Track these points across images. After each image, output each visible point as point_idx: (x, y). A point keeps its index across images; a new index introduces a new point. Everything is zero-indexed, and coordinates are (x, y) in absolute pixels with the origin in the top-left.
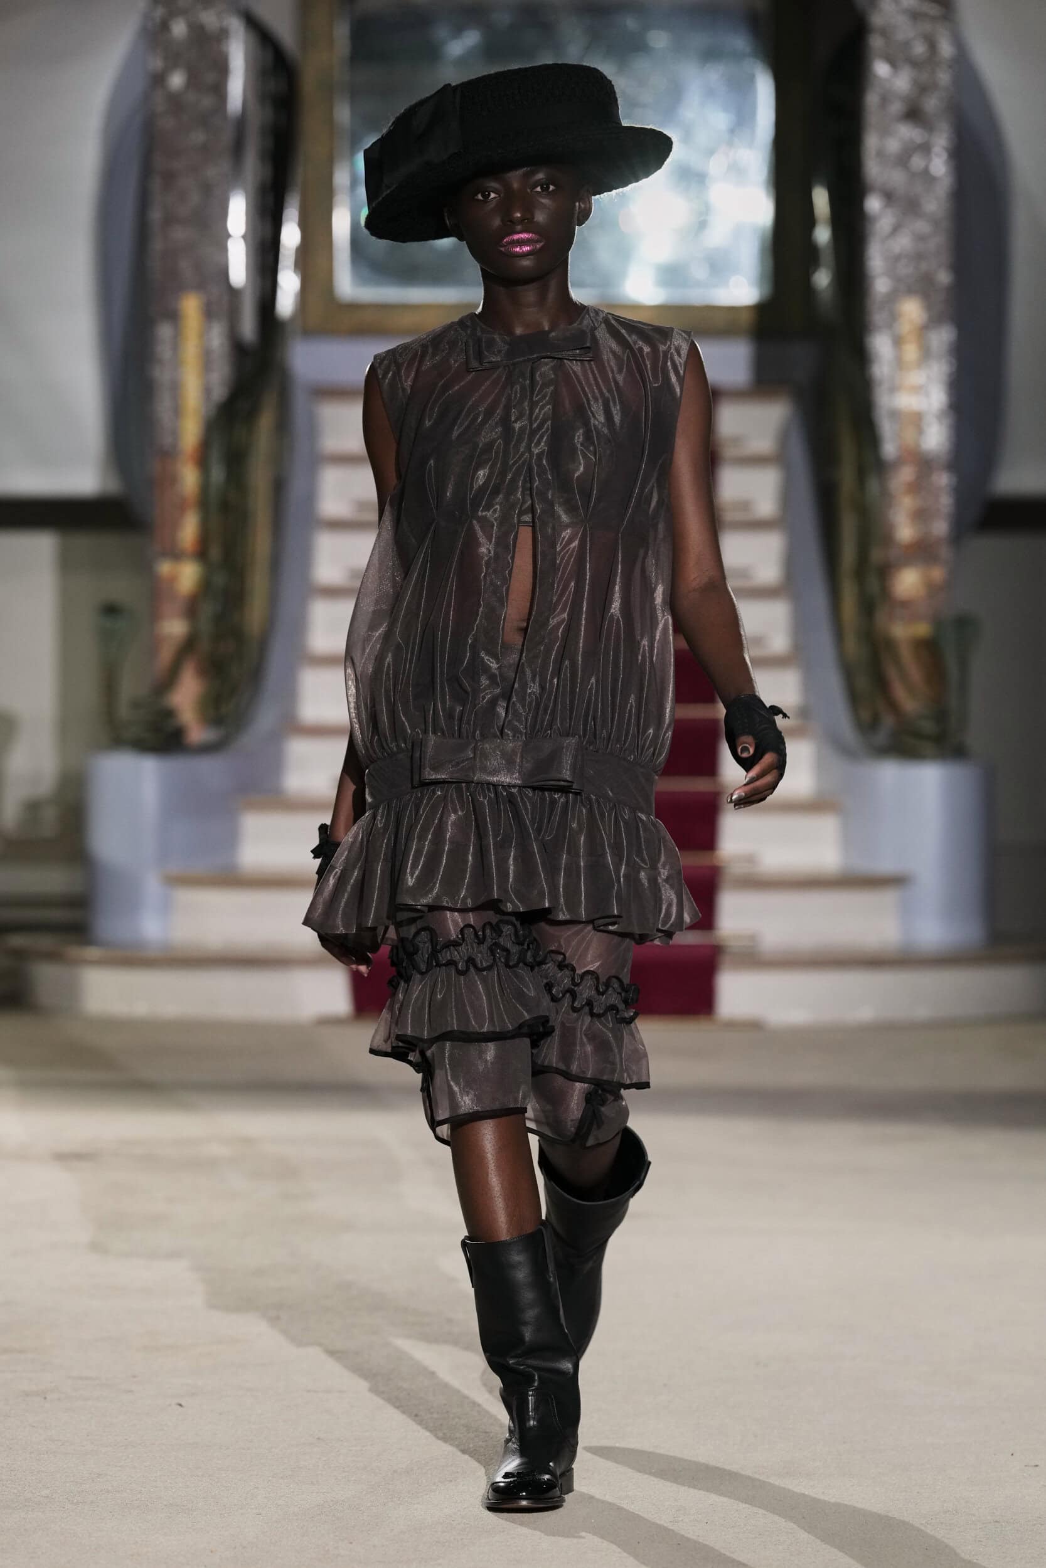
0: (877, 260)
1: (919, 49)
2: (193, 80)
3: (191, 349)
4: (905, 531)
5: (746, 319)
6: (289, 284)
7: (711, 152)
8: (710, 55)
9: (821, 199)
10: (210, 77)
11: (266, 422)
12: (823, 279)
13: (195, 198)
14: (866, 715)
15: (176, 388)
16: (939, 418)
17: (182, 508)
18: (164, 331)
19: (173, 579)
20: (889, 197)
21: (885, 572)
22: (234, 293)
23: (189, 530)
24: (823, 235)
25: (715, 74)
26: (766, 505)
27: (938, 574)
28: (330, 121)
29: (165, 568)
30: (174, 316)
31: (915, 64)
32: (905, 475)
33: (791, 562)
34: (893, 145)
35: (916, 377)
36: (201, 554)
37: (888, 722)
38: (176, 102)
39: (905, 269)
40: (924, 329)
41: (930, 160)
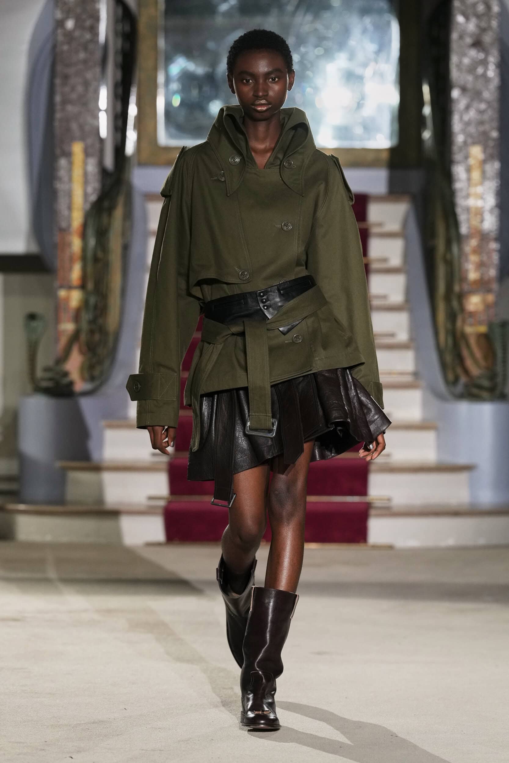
0: (457, 125)
1: (481, 8)
2: (79, 24)
3: (77, 173)
4: (473, 275)
5: (385, 156)
6: (132, 136)
7: (365, 65)
8: (365, 11)
9: (426, 89)
10: (88, 23)
11: (119, 213)
12: (427, 135)
13: (80, 89)
14: (451, 377)
15: (70, 194)
16: (491, 211)
17: (72, 260)
18: (63, 162)
19: (67, 299)
20: (464, 89)
21: (461, 297)
22: (102, 141)
23: (76, 273)
24: (427, 110)
25: (368, 21)
26: (396, 261)
27: (491, 298)
28: (155, 46)
29: (62, 293)
30: (68, 155)
31: (478, 17)
32: (474, 242)
33: (408, 291)
34: (466, 61)
35: (479, 189)
36: (83, 286)
37: (463, 380)
38: (69, 36)
39: (472, 129)
40: (484, 162)
41: (486, 69)
